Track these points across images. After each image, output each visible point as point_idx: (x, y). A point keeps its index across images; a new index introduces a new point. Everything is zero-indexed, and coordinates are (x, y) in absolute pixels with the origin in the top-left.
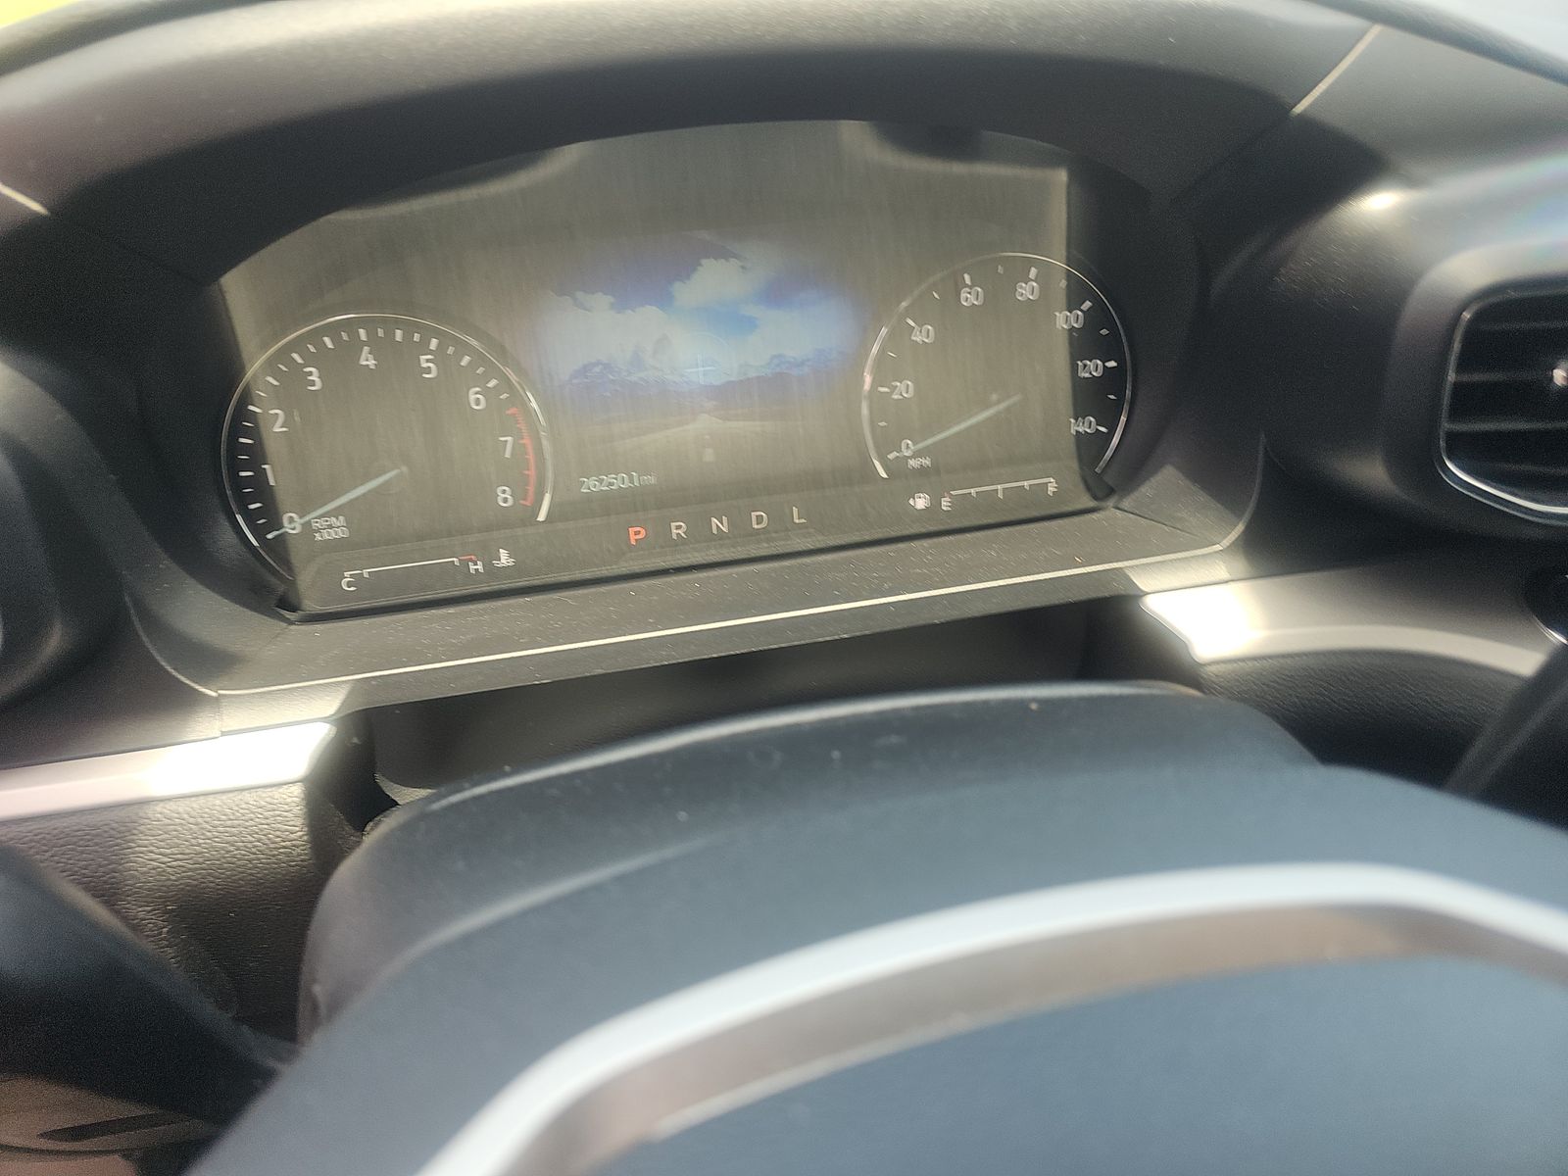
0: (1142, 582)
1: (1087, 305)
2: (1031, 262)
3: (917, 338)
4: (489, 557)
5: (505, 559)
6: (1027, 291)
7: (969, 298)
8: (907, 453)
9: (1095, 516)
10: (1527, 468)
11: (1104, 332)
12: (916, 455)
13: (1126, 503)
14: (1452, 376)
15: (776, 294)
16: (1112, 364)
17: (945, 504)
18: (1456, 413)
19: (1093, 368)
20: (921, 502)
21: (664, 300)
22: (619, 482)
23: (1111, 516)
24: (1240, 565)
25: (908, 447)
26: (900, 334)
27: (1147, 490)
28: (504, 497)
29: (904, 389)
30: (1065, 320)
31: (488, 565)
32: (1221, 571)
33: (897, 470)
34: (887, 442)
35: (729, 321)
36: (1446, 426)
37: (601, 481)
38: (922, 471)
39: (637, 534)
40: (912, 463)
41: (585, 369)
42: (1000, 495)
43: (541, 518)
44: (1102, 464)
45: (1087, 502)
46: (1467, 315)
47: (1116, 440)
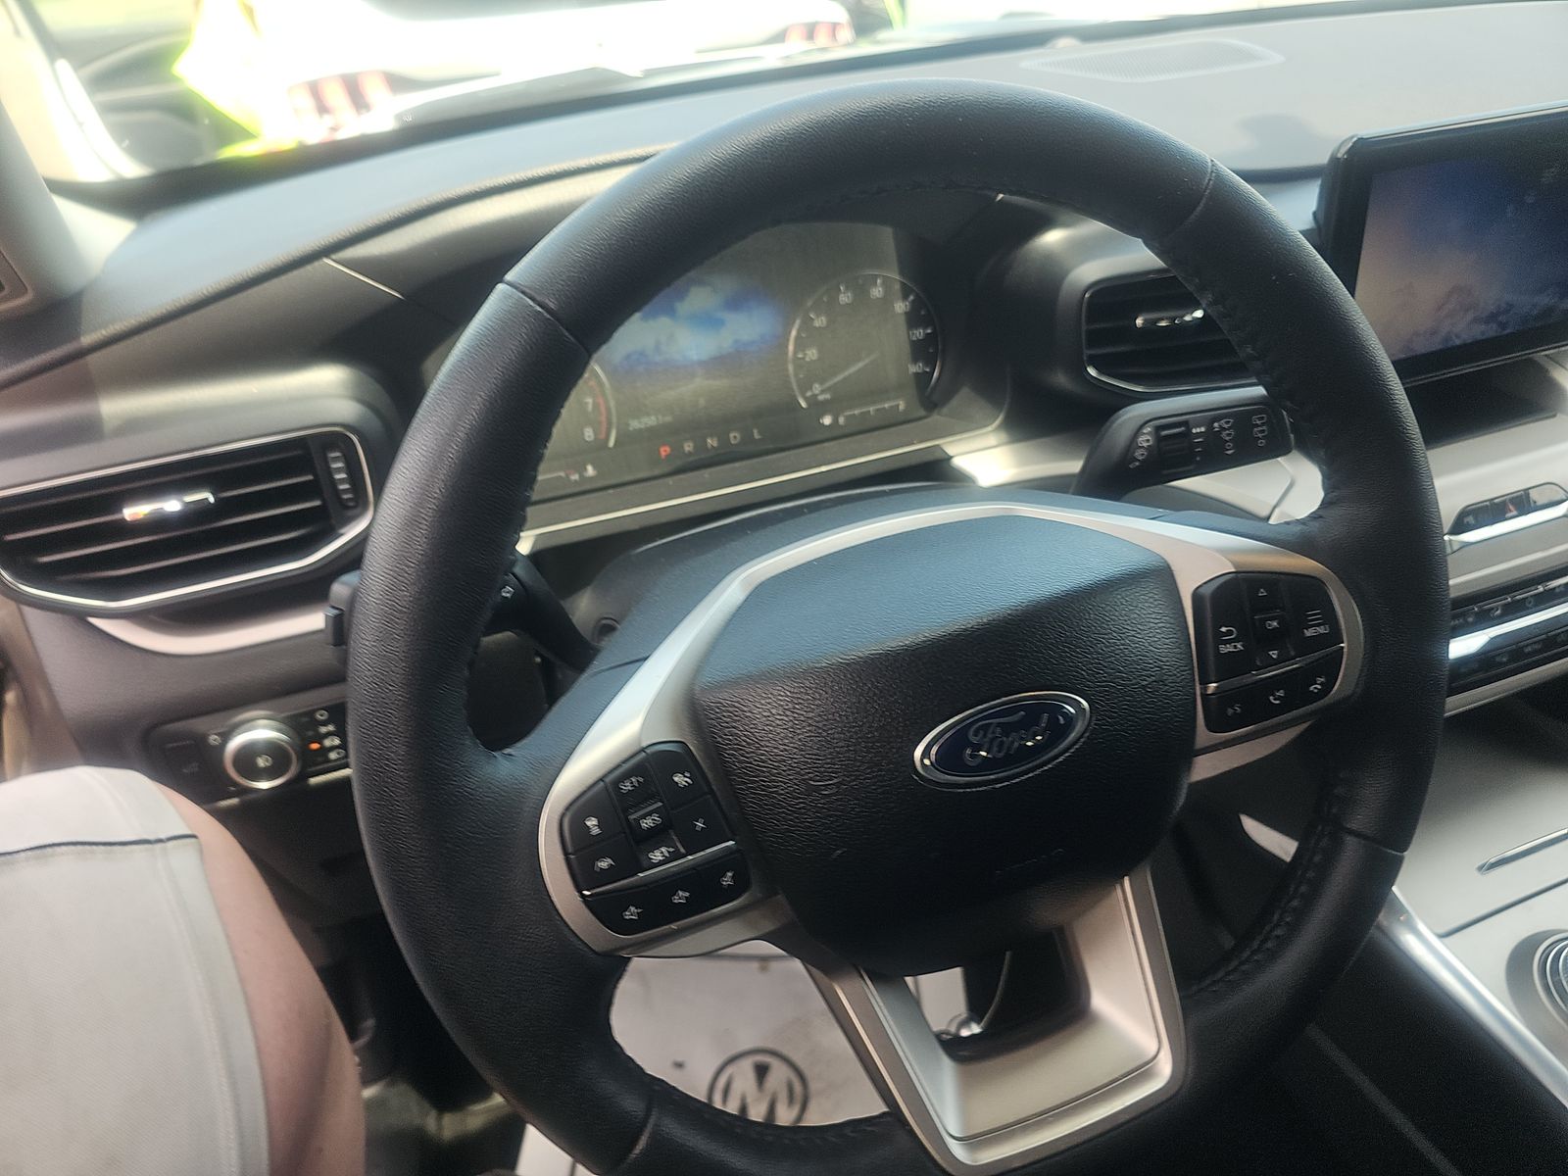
0: (950, 450)
1: (911, 298)
2: (876, 276)
3: (817, 324)
4: (582, 469)
5: (590, 471)
6: (877, 292)
7: (845, 298)
8: (817, 392)
9: (926, 421)
10: (1135, 370)
11: (923, 313)
12: (823, 392)
13: (945, 410)
14: (1084, 328)
15: (734, 304)
16: (929, 331)
17: (841, 420)
18: (1090, 345)
19: (919, 333)
20: (827, 420)
21: (671, 312)
22: (651, 421)
23: (936, 418)
24: (1003, 436)
25: (817, 388)
26: (807, 323)
27: (955, 402)
28: (589, 434)
29: (812, 354)
30: (901, 307)
31: (581, 476)
32: (992, 440)
33: (813, 402)
34: (805, 386)
35: (708, 321)
36: (1088, 352)
37: (640, 423)
38: (826, 402)
39: (664, 451)
40: (821, 398)
41: (628, 357)
42: (872, 413)
43: (611, 443)
44: (929, 390)
45: (922, 413)
46: (1087, 295)
47: (936, 374)
